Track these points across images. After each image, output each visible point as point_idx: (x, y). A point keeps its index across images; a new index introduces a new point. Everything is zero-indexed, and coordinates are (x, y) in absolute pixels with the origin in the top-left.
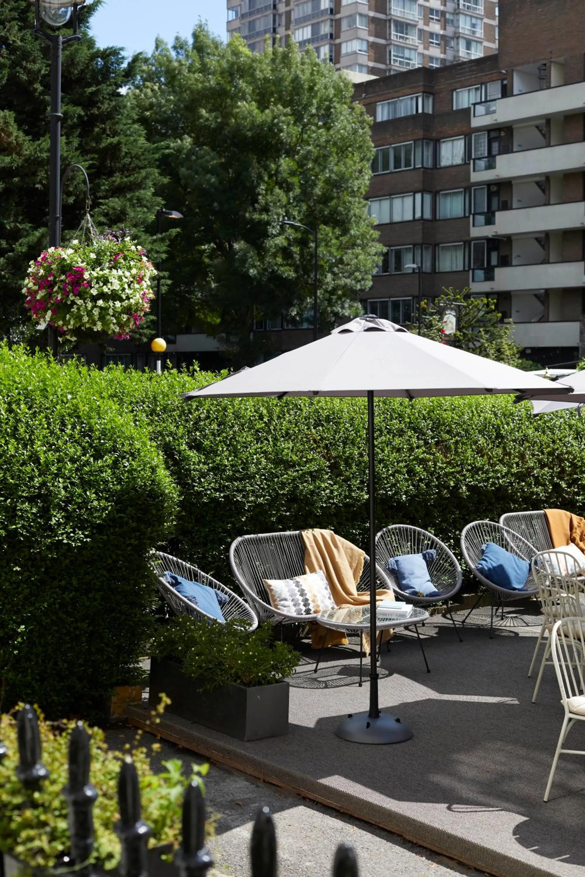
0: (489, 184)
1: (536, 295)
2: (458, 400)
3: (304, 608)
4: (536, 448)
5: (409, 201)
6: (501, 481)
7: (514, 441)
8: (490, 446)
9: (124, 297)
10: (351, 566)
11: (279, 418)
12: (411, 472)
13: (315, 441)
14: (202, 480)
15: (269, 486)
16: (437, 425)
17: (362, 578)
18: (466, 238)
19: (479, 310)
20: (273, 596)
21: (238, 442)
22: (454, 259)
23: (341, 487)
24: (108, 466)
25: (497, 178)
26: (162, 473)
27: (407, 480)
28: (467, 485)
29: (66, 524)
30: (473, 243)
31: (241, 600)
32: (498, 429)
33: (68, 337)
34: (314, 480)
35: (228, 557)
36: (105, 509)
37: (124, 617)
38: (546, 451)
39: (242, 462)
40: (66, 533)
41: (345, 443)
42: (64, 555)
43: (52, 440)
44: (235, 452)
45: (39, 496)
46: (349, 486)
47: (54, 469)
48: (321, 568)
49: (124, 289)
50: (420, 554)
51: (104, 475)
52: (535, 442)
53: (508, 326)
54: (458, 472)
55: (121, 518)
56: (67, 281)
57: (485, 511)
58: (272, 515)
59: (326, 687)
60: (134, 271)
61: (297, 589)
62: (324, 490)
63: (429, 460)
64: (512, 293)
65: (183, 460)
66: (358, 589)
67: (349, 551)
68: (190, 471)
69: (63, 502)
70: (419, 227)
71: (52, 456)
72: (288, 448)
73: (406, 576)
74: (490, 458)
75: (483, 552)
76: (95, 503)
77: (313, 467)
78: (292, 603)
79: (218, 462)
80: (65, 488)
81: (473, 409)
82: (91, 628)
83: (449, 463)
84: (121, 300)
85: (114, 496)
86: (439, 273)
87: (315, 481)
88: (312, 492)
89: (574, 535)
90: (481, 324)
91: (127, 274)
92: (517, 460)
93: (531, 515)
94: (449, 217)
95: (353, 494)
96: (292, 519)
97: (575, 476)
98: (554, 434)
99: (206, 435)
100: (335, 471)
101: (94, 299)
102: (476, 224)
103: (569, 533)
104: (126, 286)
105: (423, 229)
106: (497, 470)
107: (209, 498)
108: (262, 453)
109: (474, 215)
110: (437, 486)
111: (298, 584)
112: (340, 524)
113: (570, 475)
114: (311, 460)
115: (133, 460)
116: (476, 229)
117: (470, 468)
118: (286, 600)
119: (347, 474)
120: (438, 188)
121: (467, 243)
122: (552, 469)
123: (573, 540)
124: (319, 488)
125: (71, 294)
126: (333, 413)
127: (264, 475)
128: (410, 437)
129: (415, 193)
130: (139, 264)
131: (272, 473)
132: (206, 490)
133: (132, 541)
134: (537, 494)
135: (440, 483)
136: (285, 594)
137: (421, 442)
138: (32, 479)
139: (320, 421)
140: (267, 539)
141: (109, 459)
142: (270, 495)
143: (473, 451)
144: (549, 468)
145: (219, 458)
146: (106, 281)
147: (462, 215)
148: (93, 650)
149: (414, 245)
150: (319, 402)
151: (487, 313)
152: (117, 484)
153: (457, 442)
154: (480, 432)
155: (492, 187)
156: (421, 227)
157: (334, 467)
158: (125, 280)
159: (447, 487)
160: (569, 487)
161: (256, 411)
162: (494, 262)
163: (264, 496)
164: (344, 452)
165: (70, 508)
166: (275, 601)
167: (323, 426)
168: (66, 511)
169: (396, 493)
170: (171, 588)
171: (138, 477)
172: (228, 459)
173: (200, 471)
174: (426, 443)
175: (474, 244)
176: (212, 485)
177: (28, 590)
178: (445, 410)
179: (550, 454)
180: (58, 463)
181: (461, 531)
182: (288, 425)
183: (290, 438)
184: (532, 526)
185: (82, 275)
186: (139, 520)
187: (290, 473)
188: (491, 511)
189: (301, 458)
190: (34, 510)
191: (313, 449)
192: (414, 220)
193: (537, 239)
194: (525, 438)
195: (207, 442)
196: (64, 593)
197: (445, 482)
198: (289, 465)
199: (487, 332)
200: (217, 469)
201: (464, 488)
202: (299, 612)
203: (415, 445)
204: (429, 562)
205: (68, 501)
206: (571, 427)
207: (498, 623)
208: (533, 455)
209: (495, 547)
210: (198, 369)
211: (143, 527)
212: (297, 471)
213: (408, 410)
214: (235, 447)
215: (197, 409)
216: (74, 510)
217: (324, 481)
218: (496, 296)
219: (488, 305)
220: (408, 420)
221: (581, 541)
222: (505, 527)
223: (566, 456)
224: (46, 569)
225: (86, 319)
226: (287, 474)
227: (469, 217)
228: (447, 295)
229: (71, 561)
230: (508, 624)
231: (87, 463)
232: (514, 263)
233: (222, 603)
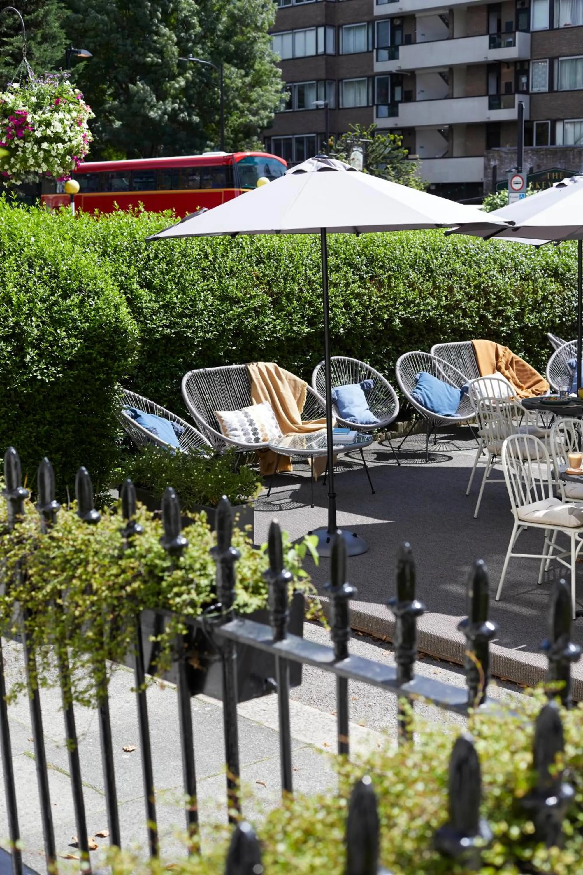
0: (392, 18)
1: (440, 131)
2: (389, 237)
3: (253, 437)
4: (463, 281)
5: (311, 35)
6: (431, 313)
7: (443, 275)
8: (421, 280)
9: (67, 140)
10: (295, 396)
11: (223, 256)
12: (348, 306)
13: (257, 278)
14: (154, 317)
15: (216, 321)
16: (371, 260)
17: (306, 407)
18: (370, 73)
19: (386, 147)
20: (224, 426)
21: (186, 280)
22: (358, 95)
23: (282, 321)
24: (75, 305)
25: (400, 11)
26: (124, 310)
27: (344, 314)
28: (400, 318)
29: (39, 361)
30: (376, 78)
31: (196, 430)
32: (427, 264)
33: (13, 181)
34: (258, 314)
35: (180, 391)
36: (73, 346)
37: (93, 448)
38: (472, 284)
39: (191, 299)
40: (41, 369)
41: (285, 279)
42: (37, 391)
43: (22, 281)
44: (184, 290)
45: (13, 335)
46: (291, 320)
47: (25, 309)
48: (266, 399)
49: (65, 132)
50: (358, 385)
51: (72, 313)
52: (463, 276)
53: (415, 162)
54: (392, 306)
55: (90, 354)
56: (10, 125)
57: (416, 343)
58: (219, 350)
59: (281, 509)
60: (74, 114)
61: (246, 419)
62: (267, 325)
63: (364, 295)
64: (416, 129)
65: (134, 299)
66: (303, 418)
67: (292, 382)
68: (142, 309)
69: (36, 340)
70: (322, 62)
71: (23, 297)
72: (233, 285)
73: (346, 405)
74: (421, 292)
75: (417, 381)
76: (66, 340)
77: (257, 303)
78: (243, 433)
79: (168, 300)
80: (37, 326)
81: (404, 244)
82: (64, 459)
83: (383, 297)
84: (63, 142)
85: (82, 333)
86: (343, 109)
87: (258, 316)
88: (256, 327)
89: (499, 364)
90: (388, 160)
91: (68, 117)
92: (446, 293)
93: (459, 346)
94: (352, 51)
95: (295, 328)
96: (239, 353)
97: (500, 308)
98: (479, 267)
99: (156, 274)
100: (278, 306)
101: (38, 142)
102: (379, 59)
103: (495, 362)
104: (68, 129)
105: (326, 64)
106: (428, 303)
107: (160, 335)
108: (209, 290)
109: (377, 49)
110: (371, 320)
111: (246, 415)
112: (282, 357)
113: (495, 307)
114: (255, 297)
115: (98, 299)
116: (379, 64)
117: (402, 301)
118: (236, 429)
119: (288, 309)
120: (341, 22)
121: (371, 78)
122: (479, 301)
123: (498, 369)
124: (262, 323)
125: (16, 138)
126: (274, 251)
127: (211, 311)
128: (346, 272)
129: (317, 27)
130: (77, 107)
131: (219, 309)
132: (158, 327)
133: (101, 376)
134: (464, 325)
135: (375, 317)
136: (235, 424)
137: (357, 277)
138: (6, 319)
139: (261, 258)
140: (216, 373)
141: (75, 298)
142: (217, 331)
143: (405, 285)
144: (476, 301)
145: (168, 296)
146: (48, 124)
147: (366, 50)
148: (66, 480)
149: (318, 81)
150: (260, 240)
151: (393, 149)
152: (85, 322)
153: (389, 277)
154: (411, 267)
155: (395, 21)
156: (324, 62)
157: (275, 302)
158: (66, 122)
159: (382, 320)
160: (494, 318)
161: (201, 250)
162: (398, 97)
163: (212, 332)
164: (285, 288)
165: (43, 345)
166: (225, 431)
167: (264, 263)
168: (39, 348)
169: (335, 327)
170: (132, 420)
171: (104, 315)
172: (177, 297)
173: (151, 308)
174: (361, 278)
175: (378, 79)
176: (164, 322)
177: (6, 425)
178: (378, 246)
179: (477, 287)
180: (29, 303)
181: (395, 361)
182: (233, 263)
183: (234, 275)
184: (462, 356)
185: (25, 118)
186: (106, 356)
187: (235, 309)
188: (422, 342)
189: (245, 294)
190: (9, 349)
191: (256, 285)
192: (317, 55)
193: (440, 74)
194: (453, 272)
195: (156, 281)
196: (38, 427)
197: (380, 315)
198: (235, 301)
199: (394, 169)
200: (168, 307)
201: (397, 321)
202: (249, 440)
203: (351, 280)
204: (368, 392)
205: (41, 338)
206: (495, 261)
207: (432, 448)
208: (461, 288)
209: (427, 376)
210: (143, 210)
211: (109, 361)
212: (242, 307)
213: (344, 247)
214: (183, 286)
215: (146, 249)
216: (47, 348)
217: (266, 316)
218: (400, 132)
219: (394, 141)
220: (343, 256)
221: (506, 369)
222: (437, 357)
223: (492, 289)
224: (21, 405)
225: (32, 161)
226: (233, 310)
227: (372, 51)
228: (353, 131)
229: (44, 396)
230: (441, 449)
231: (55, 303)
232: (418, 97)
233: (178, 434)
